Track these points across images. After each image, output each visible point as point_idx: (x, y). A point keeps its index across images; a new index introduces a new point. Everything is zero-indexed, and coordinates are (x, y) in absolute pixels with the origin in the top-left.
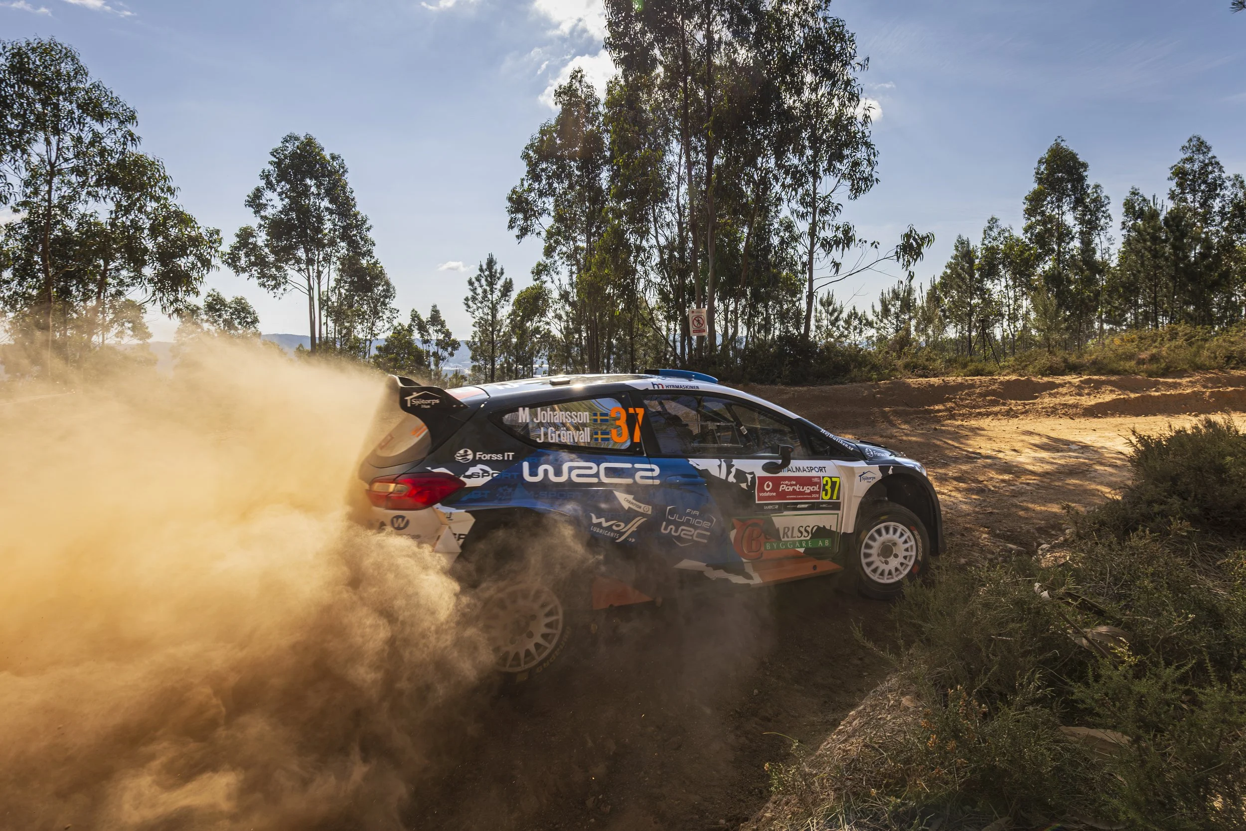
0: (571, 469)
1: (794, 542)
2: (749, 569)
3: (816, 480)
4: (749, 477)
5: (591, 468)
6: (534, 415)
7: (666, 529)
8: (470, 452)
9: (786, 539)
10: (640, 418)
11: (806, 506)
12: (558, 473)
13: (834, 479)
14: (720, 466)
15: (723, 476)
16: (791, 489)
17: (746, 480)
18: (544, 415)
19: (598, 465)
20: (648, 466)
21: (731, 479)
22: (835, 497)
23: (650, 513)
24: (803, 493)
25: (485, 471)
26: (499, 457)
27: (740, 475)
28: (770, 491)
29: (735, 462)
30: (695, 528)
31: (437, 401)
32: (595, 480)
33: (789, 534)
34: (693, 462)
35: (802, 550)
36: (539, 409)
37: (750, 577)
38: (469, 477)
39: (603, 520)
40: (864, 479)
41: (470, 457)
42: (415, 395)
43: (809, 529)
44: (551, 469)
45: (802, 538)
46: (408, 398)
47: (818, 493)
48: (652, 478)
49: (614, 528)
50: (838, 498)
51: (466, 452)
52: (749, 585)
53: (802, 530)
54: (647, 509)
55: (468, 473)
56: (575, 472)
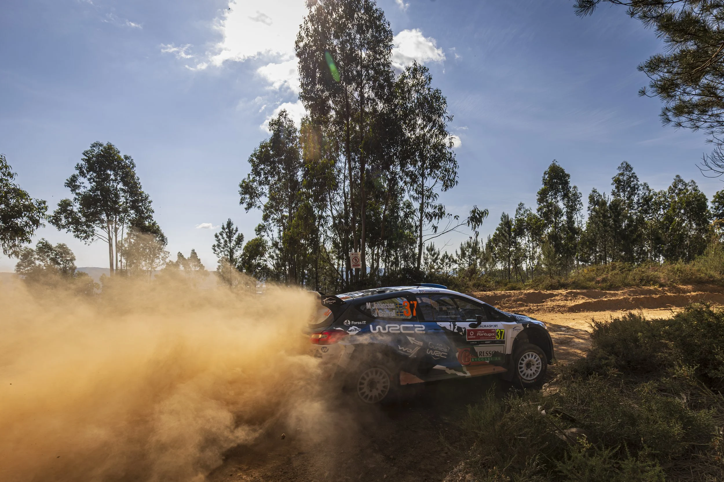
0: (389, 327)
1: (484, 358)
2: (465, 369)
3: (493, 331)
4: (463, 330)
5: (397, 327)
6: (372, 306)
7: (429, 352)
8: (349, 321)
9: (481, 357)
10: (415, 305)
11: (489, 342)
12: (384, 329)
13: (501, 330)
14: (450, 325)
15: (452, 330)
16: (482, 335)
17: (462, 331)
18: (376, 305)
19: (400, 326)
20: (420, 326)
21: (456, 331)
22: (502, 338)
23: (422, 345)
24: (488, 336)
25: (356, 329)
26: (360, 323)
27: (459, 329)
28: (473, 336)
29: (457, 323)
30: (441, 352)
31: (335, 301)
32: (399, 332)
33: (482, 354)
34: (438, 323)
35: (488, 362)
36: (374, 303)
37: (466, 373)
38: (350, 331)
39: (403, 348)
40: (515, 330)
41: (349, 323)
42: (327, 299)
43: (491, 353)
44: (381, 328)
45: (488, 356)
46: (324, 300)
47: (495, 336)
48: (423, 331)
49: (408, 351)
50: (504, 338)
51: (347, 321)
52: (465, 376)
53: (488, 353)
54: (421, 344)
55: (349, 330)
56: (390, 329)
